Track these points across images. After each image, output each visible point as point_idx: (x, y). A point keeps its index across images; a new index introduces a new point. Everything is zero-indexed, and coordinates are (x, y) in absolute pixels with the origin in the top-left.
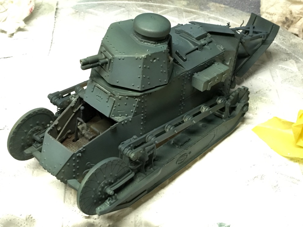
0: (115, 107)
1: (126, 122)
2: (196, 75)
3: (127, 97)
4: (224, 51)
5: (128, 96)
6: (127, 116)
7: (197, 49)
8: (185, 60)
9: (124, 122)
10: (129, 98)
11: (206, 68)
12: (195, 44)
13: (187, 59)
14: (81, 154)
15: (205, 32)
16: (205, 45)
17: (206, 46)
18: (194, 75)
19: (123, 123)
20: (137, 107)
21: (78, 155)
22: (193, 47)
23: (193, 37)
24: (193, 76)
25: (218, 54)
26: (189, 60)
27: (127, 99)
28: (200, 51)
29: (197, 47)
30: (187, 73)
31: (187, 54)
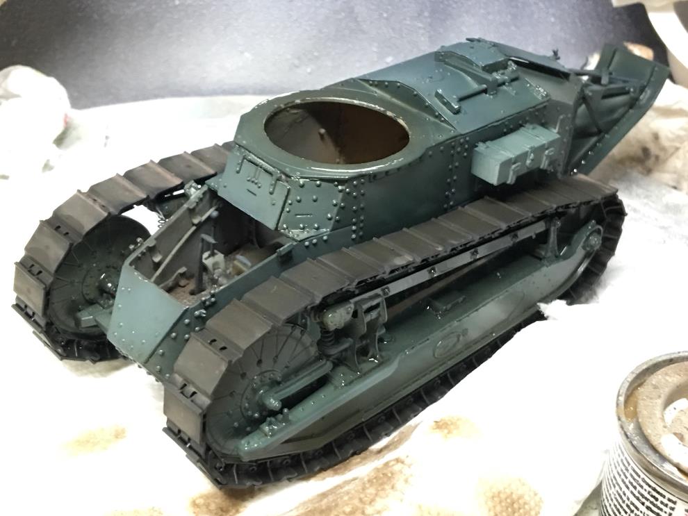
0: (290, 204)
1: (315, 241)
2: (481, 147)
3: (318, 182)
4: (545, 99)
5: (322, 180)
6: (317, 229)
7: (485, 91)
8: (457, 112)
9: (311, 242)
10: (324, 184)
11: (505, 134)
12: (480, 80)
13: (463, 111)
14: (205, 312)
15: (504, 58)
16: (503, 84)
17: (506, 86)
18: (477, 146)
19: (307, 243)
20: (343, 208)
21: (197, 313)
22: (475, 86)
23: (477, 66)
24: (476, 149)
25: (534, 105)
26: (466, 113)
27: (319, 186)
28: (492, 97)
29: (485, 86)
30: (462, 141)
31: (461, 100)
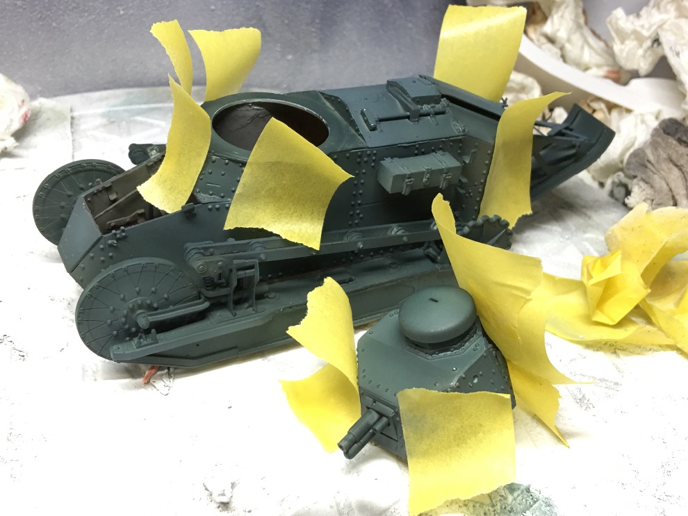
0: (204, 174)
1: (217, 206)
2: (388, 162)
3: (227, 161)
4: (461, 134)
5: (228, 159)
6: (223, 197)
7: (408, 117)
8: (373, 129)
9: (214, 206)
10: (231, 163)
11: (415, 155)
12: (406, 108)
13: (378, 129)
14: (115, 242)
15: (438, 94)
16: (428, 115)
17: (430, 117)
18: (384, 160)
19: (210, 207)
21: (110, 242)
22: (401, 111)
23: (409, 97)
24: (383, 163)
25: (448, 136)
26: (381, 131)
27: (227, 164)
28: (412, 123)
29: (408, 113)
30: (369, 152)
31: (381, 120)
